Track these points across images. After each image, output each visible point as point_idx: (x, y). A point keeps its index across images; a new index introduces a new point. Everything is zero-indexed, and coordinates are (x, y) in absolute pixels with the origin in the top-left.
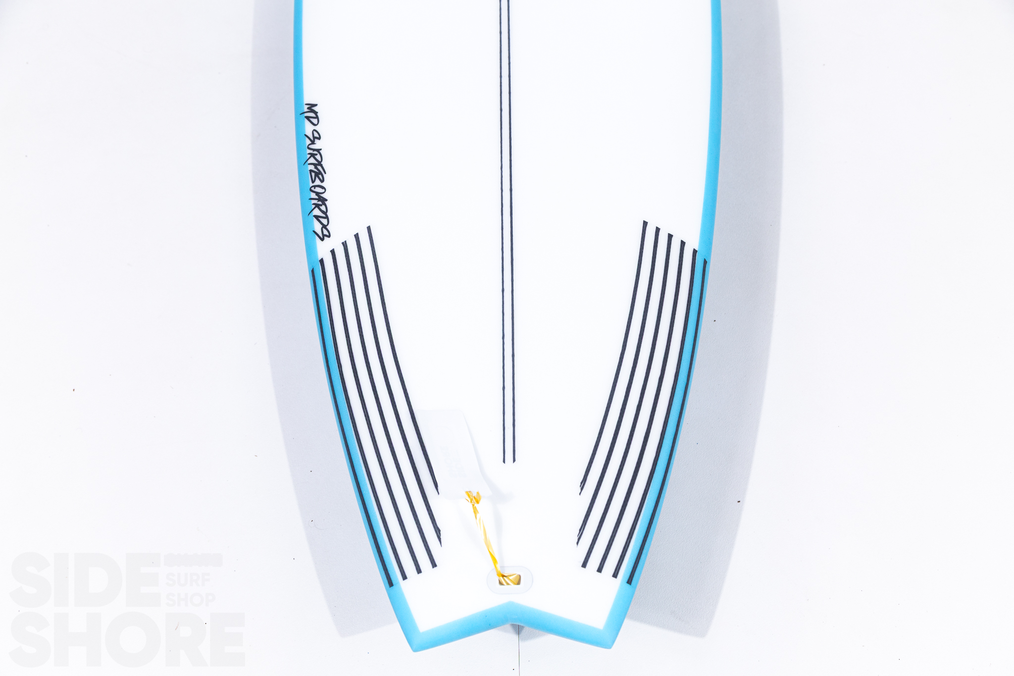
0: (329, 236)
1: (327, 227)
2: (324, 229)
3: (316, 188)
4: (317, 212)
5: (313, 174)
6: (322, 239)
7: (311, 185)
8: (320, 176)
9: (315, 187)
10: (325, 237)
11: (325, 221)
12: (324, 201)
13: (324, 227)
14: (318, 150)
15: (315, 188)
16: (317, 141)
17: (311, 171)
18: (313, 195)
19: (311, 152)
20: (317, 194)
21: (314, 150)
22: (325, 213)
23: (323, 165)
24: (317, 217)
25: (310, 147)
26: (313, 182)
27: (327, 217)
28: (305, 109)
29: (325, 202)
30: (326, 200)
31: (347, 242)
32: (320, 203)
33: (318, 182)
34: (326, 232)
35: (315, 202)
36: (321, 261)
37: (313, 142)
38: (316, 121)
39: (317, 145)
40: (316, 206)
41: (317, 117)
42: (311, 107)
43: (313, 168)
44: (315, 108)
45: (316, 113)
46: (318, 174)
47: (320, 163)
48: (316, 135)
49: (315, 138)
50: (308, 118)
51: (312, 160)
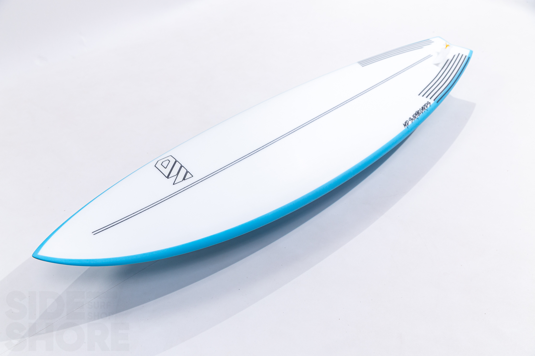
4: (426, 108)
5: (419, 114)
10: (429, 102)
11: (426, 105)
12: (422, 108)
13: (427, 104)
14: (413, 116)
17: (419, 115)
21: (414, 118)
24: (427, 107)
26: (420, 113)
28: (406, 127)
31: (426, 97)
36: (434, 100)
37: (412, 119)
38: (407, 122)
39: (412, 117)
40: (425, 109)
41: (406, 122)
42: (405, 125)
43: (418, 115)
44: (404, 124)
45: (405, 123)
46: (418, 113)
47: (416, 114)
48: (410, 119)
49: (411, 119)
50: (408, 124)
51: (416, 117)
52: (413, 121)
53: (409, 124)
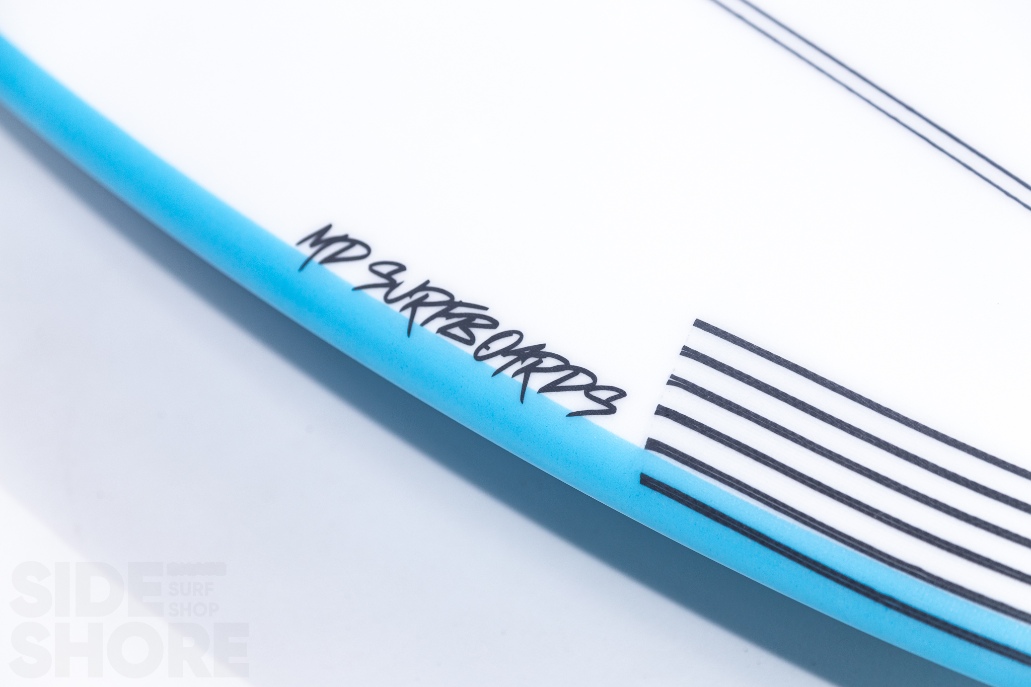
0: (622, 394)
1: (599, 383)
2: (595, 393)
3: (490, 345)
4: (538, 381)
5: (457, 331)
6: (612, 410)
7: (471, 350)
8: (478, 321)
9: (485, 345)
10: (614, 403)
11: (582, 380)
12: (538, 351)
13: (588, 390)
14: (424, 287)
15: (488, 348)
16: (398, 277)
17: (443, 331)
18: (499, 361)
19: (407, 301)
20: (504, 352)
21: (410, 294)
22: (566, 365)
23: (464, 301)
24: (552, 387)
25: (392, 296)
26: (471, 341)
27: (577, 370)
28: (306, 250)
29: (545, 350)
30: (543, 346)
31: (676, 374)
32: (531, 361)
33: (482, 335)
34: (604, 395)
35: (518, 366)
36: (653, 445)
37: (393, 285)
38: (358, 251)
39: (408, 281)
40: (527, 372)
41: (354, 243)
42: (320, 239)
43: (442, 322)
44: (330, 234)
45: (344, 238)
46: (468, 323)
47: (452, 303)
48: (385, 269)
49: (388, 276)
50: (332, 259)
51: (423, 313)
52: (379, 293)
53: (334, 268)
